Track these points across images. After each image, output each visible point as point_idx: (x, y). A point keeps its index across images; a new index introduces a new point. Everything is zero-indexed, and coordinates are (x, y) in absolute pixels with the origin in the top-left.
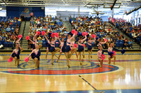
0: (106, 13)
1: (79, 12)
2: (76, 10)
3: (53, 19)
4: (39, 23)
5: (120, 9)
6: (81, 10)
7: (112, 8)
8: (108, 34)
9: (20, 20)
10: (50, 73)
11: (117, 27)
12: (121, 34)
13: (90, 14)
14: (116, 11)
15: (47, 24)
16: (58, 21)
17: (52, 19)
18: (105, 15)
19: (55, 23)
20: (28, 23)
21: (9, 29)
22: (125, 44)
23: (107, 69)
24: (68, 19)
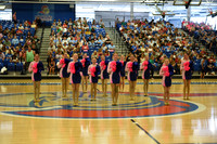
0: (178, 14)
1: (132, 12)
2: (127, 9)
3: (89, 24)
4: (65, 30)
5: (201, 7)
6: (135, 10)
7: (187, 5)
8: (182, 49)
9: (34, 26)
10: (86, 114)
11: (197, 37)
12: (203, 49)
13: (151, 15)
14: (194, 10)
15: (79, 32)
16: (97, 27)
17: (86, 24)
18: (176, 17)
19: (93, 31)
20: (47, 32)
21: (15, 41)
22: (210, 66)
23: (179, 109)
24: (113, 24)
